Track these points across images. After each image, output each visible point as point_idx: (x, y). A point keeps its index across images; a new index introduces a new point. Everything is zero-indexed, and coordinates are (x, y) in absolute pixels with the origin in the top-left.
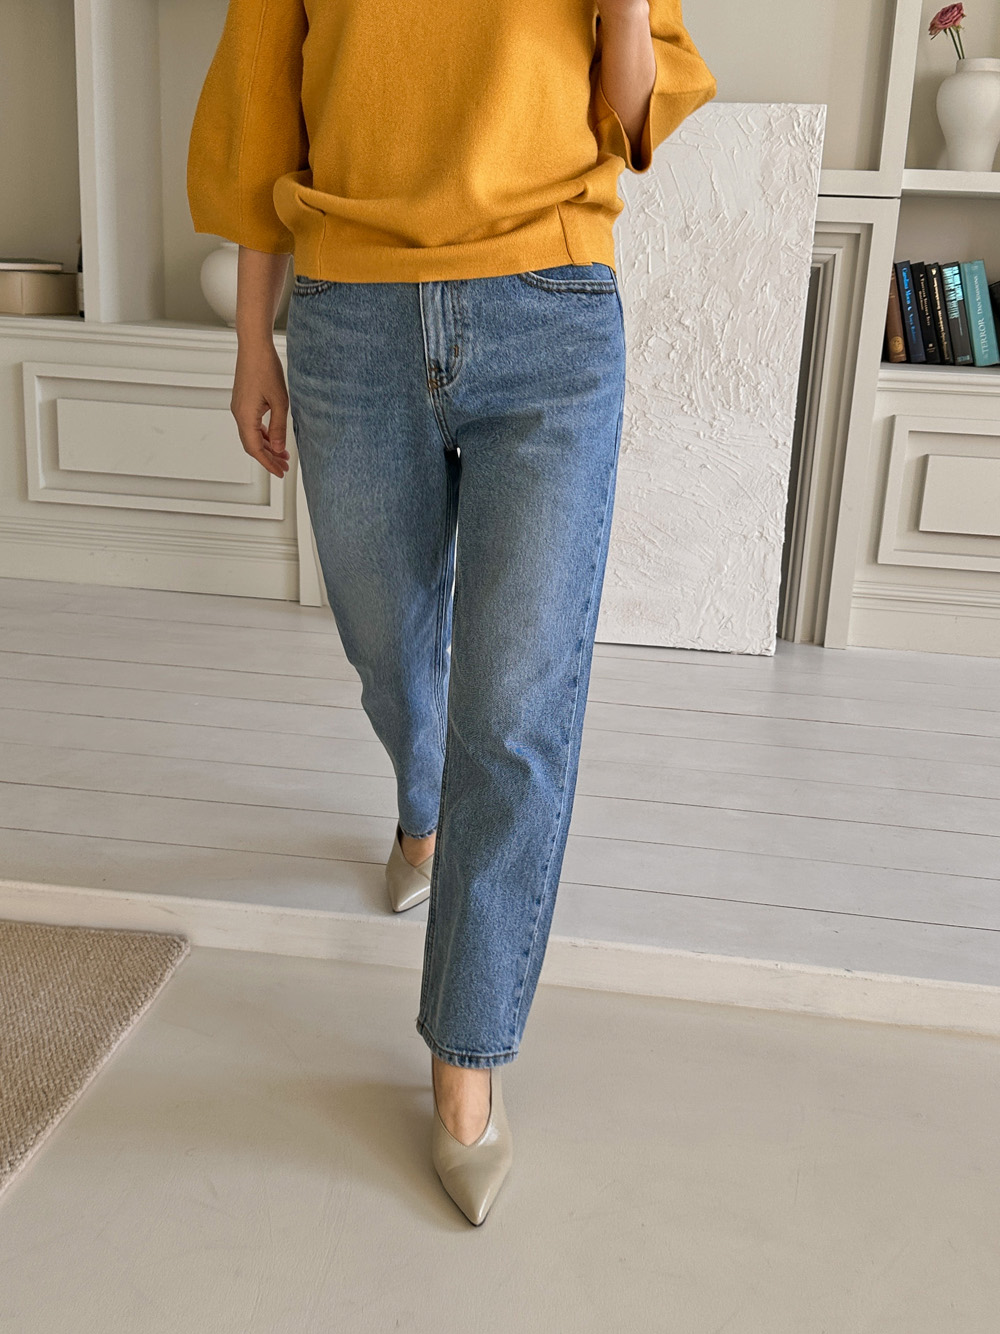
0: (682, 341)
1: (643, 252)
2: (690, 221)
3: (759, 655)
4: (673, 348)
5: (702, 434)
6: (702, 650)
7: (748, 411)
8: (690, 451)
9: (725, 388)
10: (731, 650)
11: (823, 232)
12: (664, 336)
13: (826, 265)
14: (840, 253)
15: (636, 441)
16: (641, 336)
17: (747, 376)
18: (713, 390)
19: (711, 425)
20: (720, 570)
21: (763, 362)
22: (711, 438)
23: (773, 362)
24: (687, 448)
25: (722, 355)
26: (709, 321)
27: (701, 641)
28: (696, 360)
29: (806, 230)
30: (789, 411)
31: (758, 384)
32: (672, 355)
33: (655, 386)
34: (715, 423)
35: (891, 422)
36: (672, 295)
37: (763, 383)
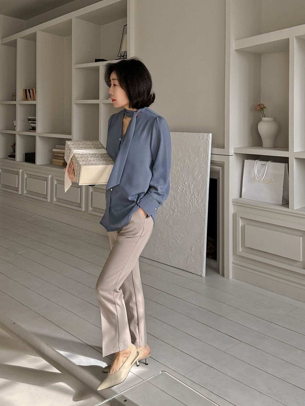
0: (185, 188)
1: (178, 166)
2: (186, 159)
3: (200, 276)
4: (183, 189)
5: (188, 212)
6: (188, 272)
7: (197, 207)
8: (186, 216)
9: (193, 201)
10: (194, 273)
12: (182, 186)
13: (216, 170)
15: (176, 212)
16: (177, 185)
17: (196, 198)
18: (190, 201)
20: (192, 250)
21: (200, 195)
22: (190, 213)
23: (201, 195)
25: (192, 192)
26: (190, 184)
27: (188, 269)
28: (187, 193)
29: (208, 162)
32: (183, 191)
35: (236, 214)
36: (183, 176)
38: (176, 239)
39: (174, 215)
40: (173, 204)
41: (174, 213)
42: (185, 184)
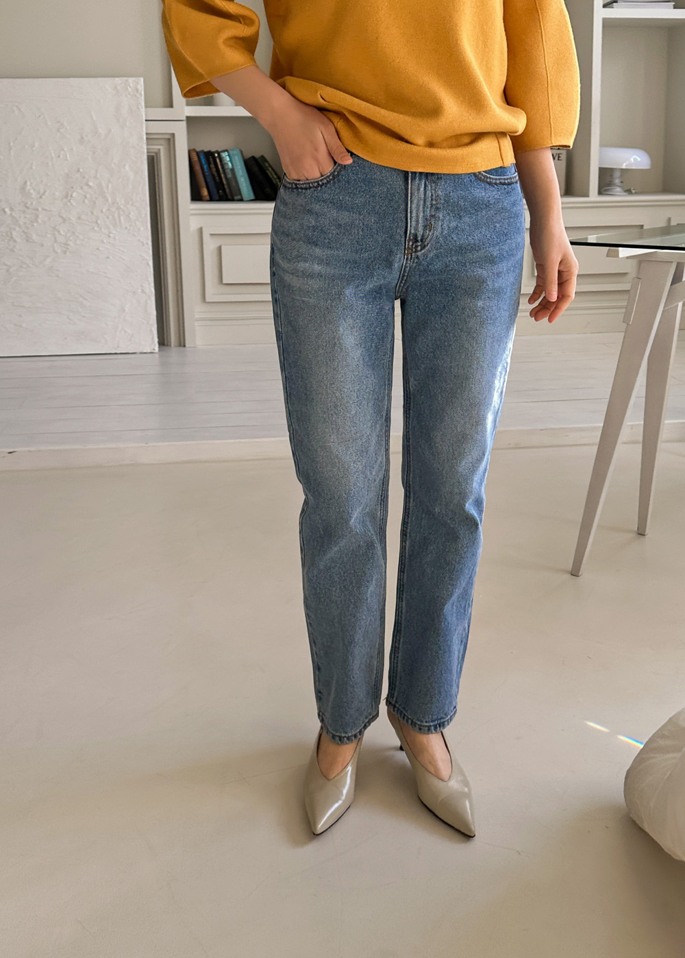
0: (90, 194)
1: (63, 150)
3: (151, 353)
4: (86, 197)
5: (105, 241)
6: (121, 353)
7: (126, 228)
8: (100, 250)
9: (113, 216)
10: (135, 351)
11: (150, 138)
12: (80, 191)
13: (156, 154)
14: (161, 148)
17: (123, 210)
18: (108, 218)
19: (109, 237)
20: (124, 311)
21: (130, 203)
22: (109, 243)
24: (98, 249)
25: (109, 200)
26: (100, 183)
27: (119, 349)
28: (97, 203)
29: (142, 138)
30: (147, 226)
31: (130, 214)
32: (86, 201)
33: (79, 218)
34: (111, 235)
35: (201, 231)
36: (81, 170)
37: (132, 214)
38: (81, 299)
39: (68, 253)
40: (59, 232)
41: (68, 249)
42: (87, 185)
